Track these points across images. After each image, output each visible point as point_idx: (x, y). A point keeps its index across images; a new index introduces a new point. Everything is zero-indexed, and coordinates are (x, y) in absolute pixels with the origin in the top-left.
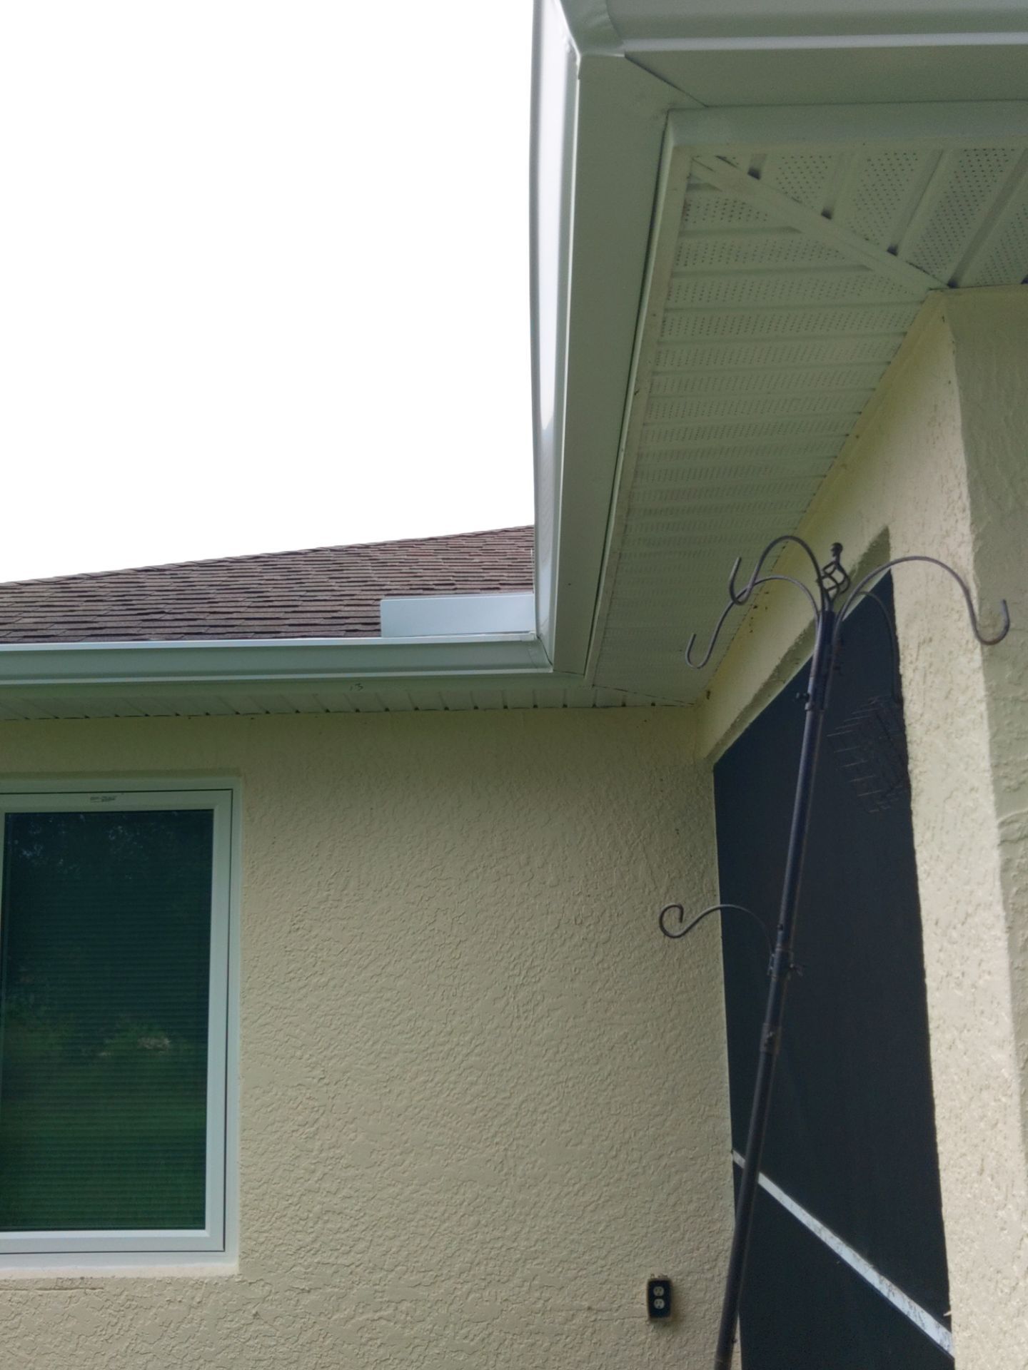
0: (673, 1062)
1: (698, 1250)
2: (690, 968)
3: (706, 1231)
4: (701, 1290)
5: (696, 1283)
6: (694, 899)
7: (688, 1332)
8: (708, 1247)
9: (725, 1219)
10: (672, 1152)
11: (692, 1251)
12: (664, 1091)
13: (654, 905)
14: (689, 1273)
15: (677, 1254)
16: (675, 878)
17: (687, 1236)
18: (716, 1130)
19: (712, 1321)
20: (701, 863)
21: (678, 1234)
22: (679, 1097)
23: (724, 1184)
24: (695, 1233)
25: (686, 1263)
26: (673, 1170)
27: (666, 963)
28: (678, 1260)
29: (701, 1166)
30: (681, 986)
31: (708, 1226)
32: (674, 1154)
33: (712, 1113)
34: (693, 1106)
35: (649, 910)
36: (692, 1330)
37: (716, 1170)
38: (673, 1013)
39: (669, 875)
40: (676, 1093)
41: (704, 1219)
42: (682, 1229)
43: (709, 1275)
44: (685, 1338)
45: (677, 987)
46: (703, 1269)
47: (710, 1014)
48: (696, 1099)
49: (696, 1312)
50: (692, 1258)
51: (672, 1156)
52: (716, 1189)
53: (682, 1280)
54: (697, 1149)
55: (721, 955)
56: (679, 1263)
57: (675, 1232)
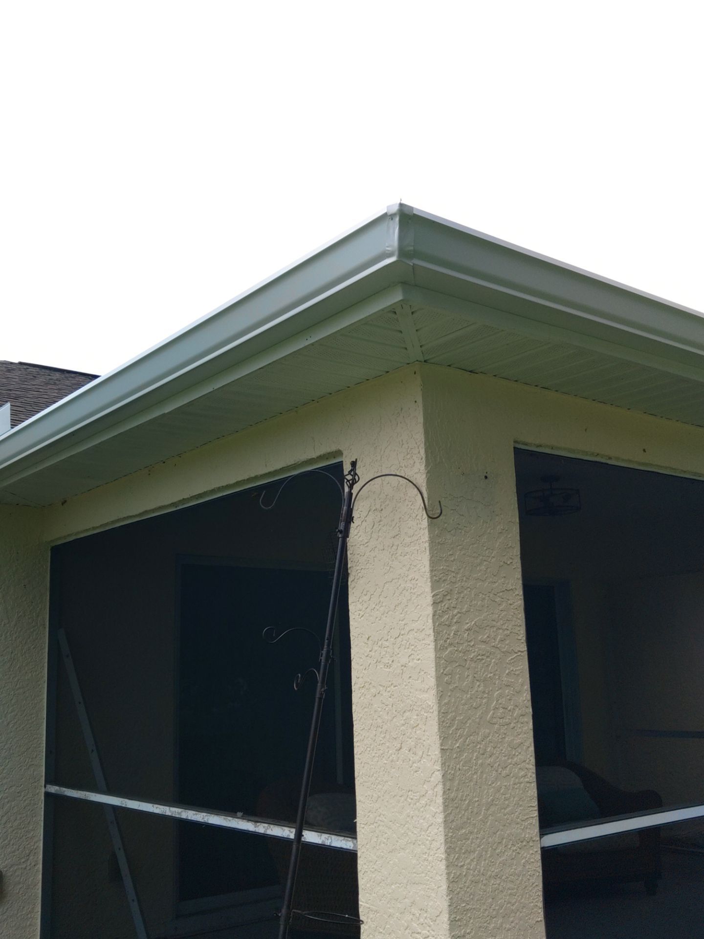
0: (11, 732)
1: (18, 850)
2: (26, 673)
3: (24, 838)
4: (18, 876)
5: (15, 871)
6: (32, 630)
7: (8, 903)
8: (25, 847)
9: (36, 829)
10: (6, 789)
11: (14, 852)
12: (4, 751)
13: (7, 633)
14: (12, 866)
15: (5, 854)
16: (21, 616)
17: (12, 843)
18: (35, 773)
19: (23, 894)
20: (38, 607)
21: (6, 842)
22: (13, 754)
23: (37, 807)
24: (17, 840)
25: (10, 860)
26: (6, 800)
27: (12, 670)
28: (5, 858)
29: (24, 796)
30: (20, 684)
31: (25, 834)
32: (7, 790)
33: (33, 763)
34: (21, 759)
35: (3, 636)
36: (10, 902)
37: (33, 798)
38: (13, 701)
39: (18, 614)
40: (11, 752)
41: (23, 830)
42: (9, 838)
43: (24, 866)
44: (6, 908)
45: (17, 685)
46: (20, 862)
47: (36, 701)
48: (24, 755)
49: (14, 890)
50: (14, 856)
51: (6, 792)
52: (32, 811)
53: (6, 871)
54: (22, 786)
55: (46, 665)
56: (6, 861)
57: (4, 840)
